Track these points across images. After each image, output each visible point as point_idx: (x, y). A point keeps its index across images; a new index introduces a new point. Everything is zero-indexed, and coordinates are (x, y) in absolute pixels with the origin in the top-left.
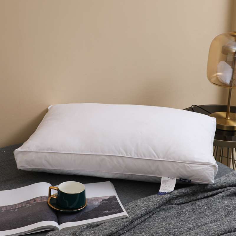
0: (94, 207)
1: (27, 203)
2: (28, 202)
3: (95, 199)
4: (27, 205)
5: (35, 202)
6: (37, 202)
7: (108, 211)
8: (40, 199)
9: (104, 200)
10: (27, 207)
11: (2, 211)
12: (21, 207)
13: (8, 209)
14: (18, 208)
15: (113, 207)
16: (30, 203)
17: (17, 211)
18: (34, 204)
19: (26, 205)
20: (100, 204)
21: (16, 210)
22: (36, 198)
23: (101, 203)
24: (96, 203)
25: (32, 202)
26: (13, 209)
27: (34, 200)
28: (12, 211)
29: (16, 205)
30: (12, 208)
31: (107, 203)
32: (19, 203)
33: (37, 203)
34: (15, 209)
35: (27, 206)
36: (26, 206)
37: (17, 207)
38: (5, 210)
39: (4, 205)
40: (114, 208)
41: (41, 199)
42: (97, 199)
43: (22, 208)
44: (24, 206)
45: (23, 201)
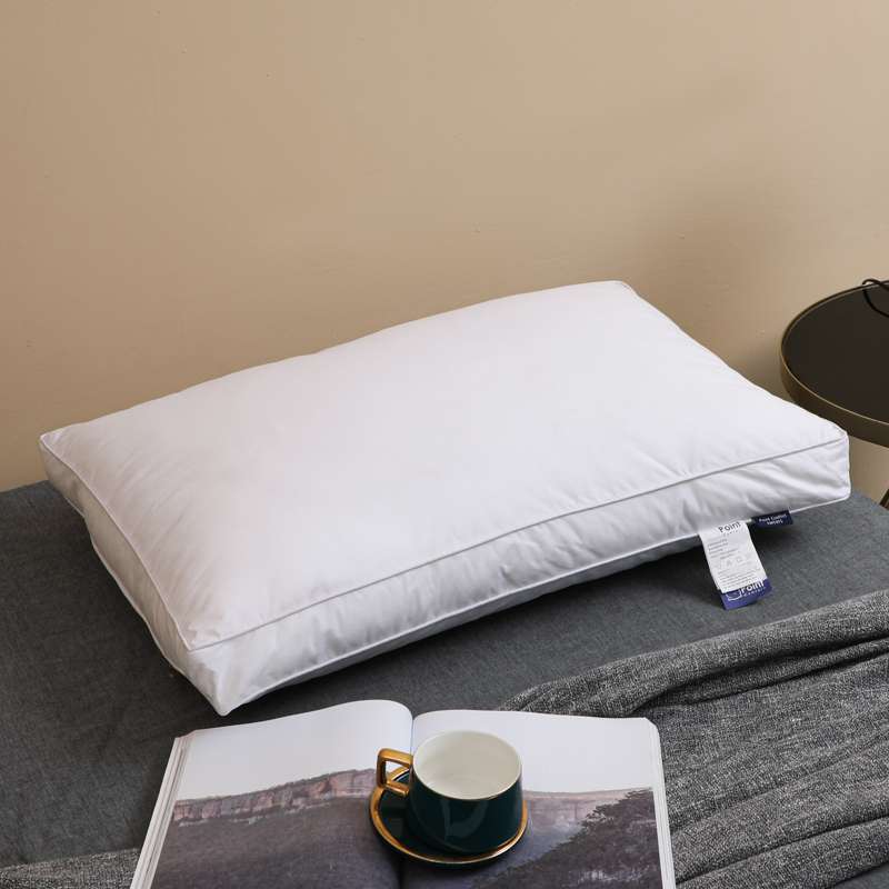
0: (554, 843)
1: (296, 795)
2: (300, 789)
3: (566, 802)
4: (294, 803)
5: (327, 796)
6: (333, 794)
7: (601, 875)
8: (346, 784)
9: (600, 810)
10: (293, 811)
11: (201, 818)
12: (271, 811)
13: (223, 813)
14: (262, 813)
15: (629, 850)
16: (306, 795)
17: (255, 824)
18: (322, 805)
19: (291, 802)
20: (580, 828)
21: (252, 821)
22: (334, 775)
23: (585, 824)
24: (567, 825)
25: (315, 792)
26: (238, 816)
27: (326, 782)
28: (236, 821)
29: (255, 796)
30: (237, 811)
31: (610, 826)
32: (267, 787)
33: (332, 800)
34: (250, 814)
35: (296, 807)
36: (290, 805)
37: (258, 808)
38: (210, 818)
39: (213, 795)
40: (629, 860)
41: (352, 783)
42: (573, 802)
43: (275, 815)
44: (283, 804)
45: (283, 783)
